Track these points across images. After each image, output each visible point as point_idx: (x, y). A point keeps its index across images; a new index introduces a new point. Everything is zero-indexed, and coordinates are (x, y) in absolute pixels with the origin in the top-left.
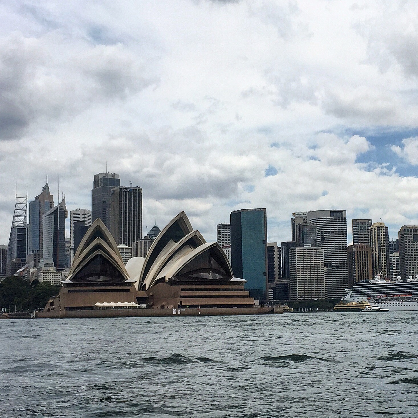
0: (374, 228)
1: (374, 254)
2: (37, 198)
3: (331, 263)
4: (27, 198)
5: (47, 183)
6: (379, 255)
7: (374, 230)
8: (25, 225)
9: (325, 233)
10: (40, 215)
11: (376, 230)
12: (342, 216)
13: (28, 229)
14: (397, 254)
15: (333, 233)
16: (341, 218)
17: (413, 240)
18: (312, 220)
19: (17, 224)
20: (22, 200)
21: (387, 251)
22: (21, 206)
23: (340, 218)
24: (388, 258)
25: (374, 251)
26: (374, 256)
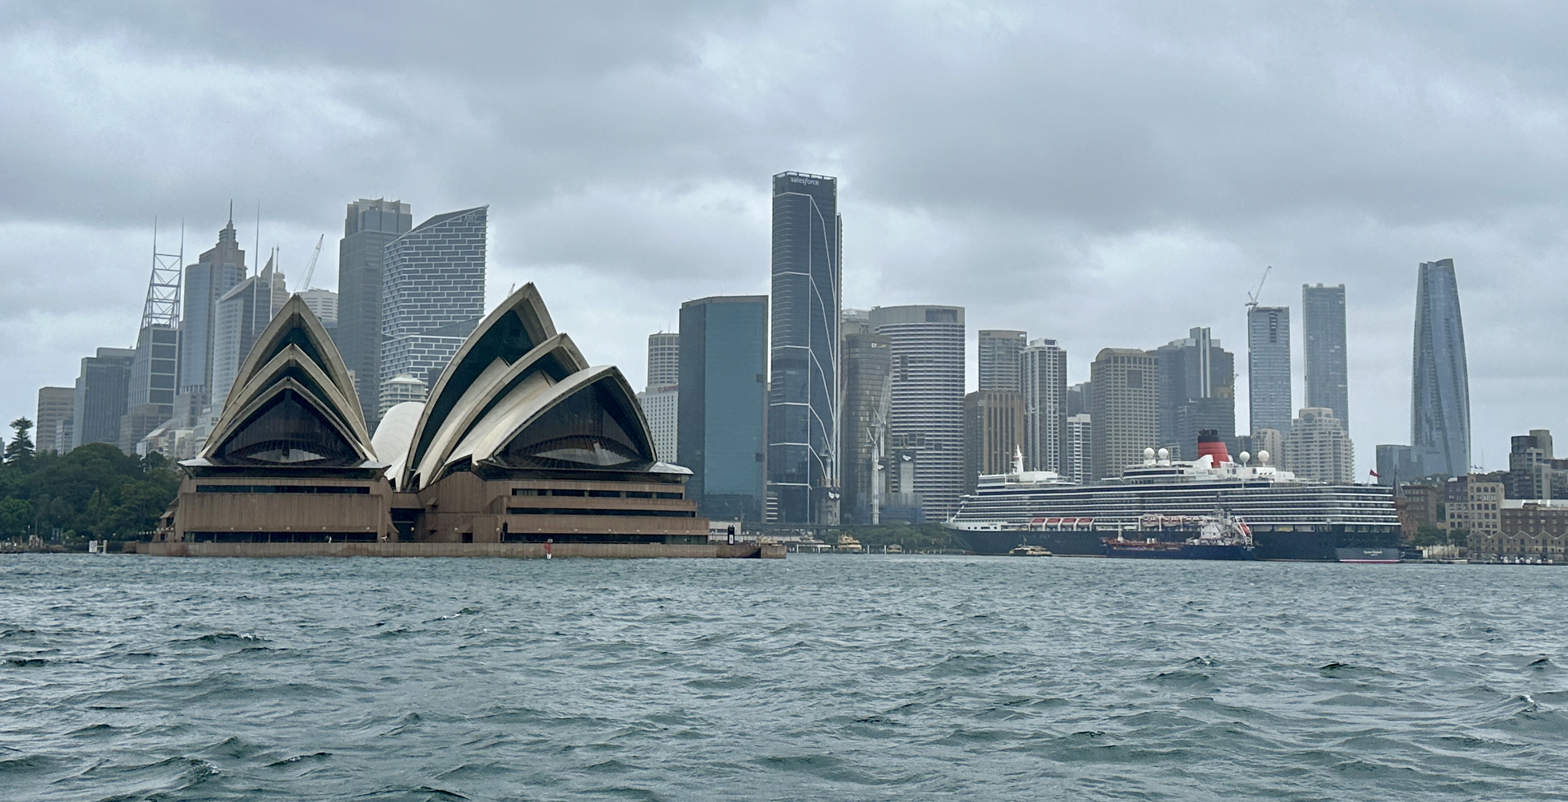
0: (1032, 353)
1: (1030, 416)
2: (203, 258)
3: (923, 435)
4: (181, 257)
5: (231, 221)
6: (1043, 418)
7: (1033, 357)
8: (175, 325)
9: (911, 362)
10: (210, 300)
11: (1037, 358)
12: (955, 320)
13: (181, 333)
14: (1086, 418)
15: (931, 362)
16: (953, 326)
17: (1126, 385)
18: (882, 328)
19: (154, 321)
20: (168, 262)
21: (1062, 410)
22: (167, 277)
23: (948, 326)
24: (1064, 429)
25: (1030, 408)
26: (1030, 420)
